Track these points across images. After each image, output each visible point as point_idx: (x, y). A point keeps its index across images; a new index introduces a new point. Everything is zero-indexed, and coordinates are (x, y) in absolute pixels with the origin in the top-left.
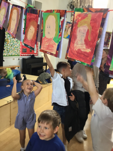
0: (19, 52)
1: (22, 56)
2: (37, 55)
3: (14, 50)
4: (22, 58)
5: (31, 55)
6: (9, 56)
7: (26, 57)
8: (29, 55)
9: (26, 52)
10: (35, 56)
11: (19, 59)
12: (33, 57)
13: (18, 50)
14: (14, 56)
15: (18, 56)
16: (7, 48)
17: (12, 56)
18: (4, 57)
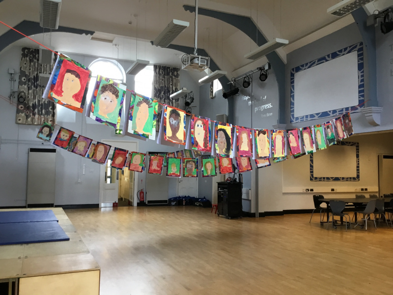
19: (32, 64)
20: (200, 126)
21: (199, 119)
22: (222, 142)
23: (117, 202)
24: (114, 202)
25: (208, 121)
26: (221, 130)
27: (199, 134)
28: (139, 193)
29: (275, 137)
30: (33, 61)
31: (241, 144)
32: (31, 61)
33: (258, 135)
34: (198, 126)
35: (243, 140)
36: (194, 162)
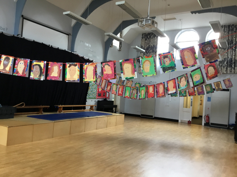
0: (96, 96)
1: (97, 98)
2: (108, 99)
3: (93, 94)
4: (97, 101)
5: (104, 99)
6: (89, 98)
7: (100, 100)
8: (102, 99)
9: (100, 96)
10: (107, 100)
11: (95, 101)
12: (105, 100)
13: (95, 94)
14: (92, 98)
15: (95, 98)
16: (89, 93)
17: (91, 98)
18: (87, 99)
19: (146, 41)
20: (22, 64)
21: (22, 60)
22: (36, 72)
23: (191, 120)
24: (189, 120)
25: (28, 61)
26: (36, 65)
27: (20, 68)
28: (205, 117)
29: (87, 68)
30: (147, 40)
31: (52, 73)
32: (146, 40)
33: (69, 67)
34: (21, 63)
35: (54, 70)
36: (136, 89)
